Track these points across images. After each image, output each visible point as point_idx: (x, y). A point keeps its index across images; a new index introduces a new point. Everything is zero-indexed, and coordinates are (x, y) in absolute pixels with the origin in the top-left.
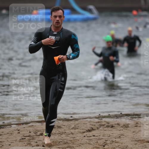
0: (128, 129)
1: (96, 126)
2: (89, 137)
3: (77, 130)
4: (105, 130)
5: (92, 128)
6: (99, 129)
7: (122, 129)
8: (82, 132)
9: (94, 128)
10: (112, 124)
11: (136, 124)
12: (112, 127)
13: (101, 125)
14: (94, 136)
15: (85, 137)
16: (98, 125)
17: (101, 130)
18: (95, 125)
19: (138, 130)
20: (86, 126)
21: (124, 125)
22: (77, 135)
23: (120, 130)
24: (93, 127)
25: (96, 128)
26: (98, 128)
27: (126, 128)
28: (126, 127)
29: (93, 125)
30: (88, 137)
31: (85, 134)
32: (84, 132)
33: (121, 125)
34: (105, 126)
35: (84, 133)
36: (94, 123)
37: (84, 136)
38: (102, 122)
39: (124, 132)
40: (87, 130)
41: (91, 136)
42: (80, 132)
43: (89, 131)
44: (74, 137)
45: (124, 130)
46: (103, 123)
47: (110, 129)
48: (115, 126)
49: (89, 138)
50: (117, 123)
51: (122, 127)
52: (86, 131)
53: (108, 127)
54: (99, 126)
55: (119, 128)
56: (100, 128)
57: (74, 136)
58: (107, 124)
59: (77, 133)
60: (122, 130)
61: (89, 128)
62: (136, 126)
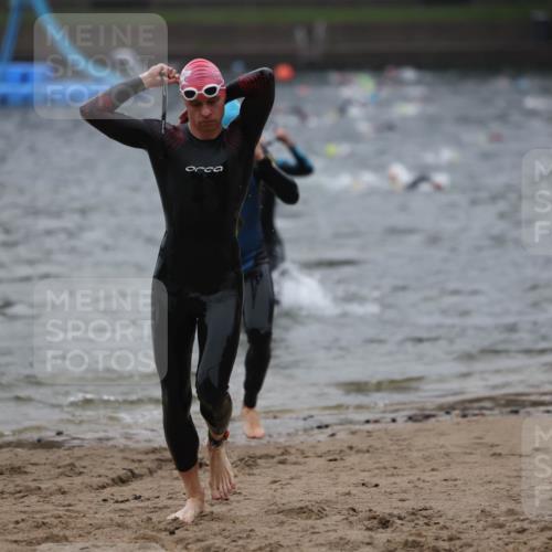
0: (255, 471)
1: (145, 463)
2: (122, 502)
3: (78, 480)
4: (177, 478)
5: (131, 471)
6: (155, 475)
8: (95, 487)
9: (136, 472)
11: (283, 454)
13: (161, 462)
14: (137, 498)
15: (107, 504)
16: (153, 461)
17: (163, 478)
18: (140, 461)
19: (287, 477)
20: (110, 466)
21: (241, 460)
22: (80, 496)
24: (132, 466)
25: (145, 471)
26: (151, 472)
27: (247, 470)
28: (249, 466)
29: (133, 461)
30: (117, 502)
31: (106, 493)
32: (104, 487)
35: (105, 490)
36: (139, 453)
37: (105, 500)
39: (241, 482)
40: (113, 480)
41: (127, 500)
42: (90, 487)
43: (122, 481)
44: (70, 505)
45: (241, 477)
49: (122, 506)
52: (110, 482)
54: (156, 463)
56: (160, 472)
57: (69, 499)
59: (80, 491)
61: (121, 473)
62: (283, 462)
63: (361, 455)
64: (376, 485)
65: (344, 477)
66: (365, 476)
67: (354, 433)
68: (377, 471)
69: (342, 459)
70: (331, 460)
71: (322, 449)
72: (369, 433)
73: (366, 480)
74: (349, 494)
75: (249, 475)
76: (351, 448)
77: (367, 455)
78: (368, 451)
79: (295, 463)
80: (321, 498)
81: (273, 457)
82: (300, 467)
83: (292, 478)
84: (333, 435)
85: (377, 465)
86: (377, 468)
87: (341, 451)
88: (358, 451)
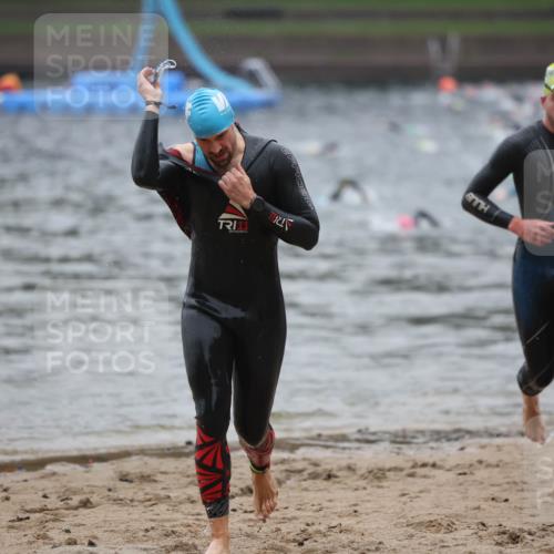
0: (385, 484)
2: (250, 512)
4: (306, 489)
6: (284, 485)
7: (362, 483)
10: (329, 467)
11: (413, 467)
12: (329, 477)
13: (291, 472)
15: (236, 514)
16: (282, 471)
17: (292, 488)
19: (416, 489)
20: (239, 476)
21: (370, 472)
23: (356, 489)
26: (280, 483)
27: (376, 483)
28: (378, 478)
30: (246, 512)
31: (235, 503)
32: (232, 496)
33: (360, 473)
34: (305, 474)
35: (233, 500)
37: (234, 510)
38: (294, 460)
39: (369, 494)
40: (242, 490)
43: (250, 491)
44: (199, 515)
45: (369, 490)
46: (299, 466)
47: (321, 483)
48: (339, 474)
49: (251, 516)
50: (344, 463)
51: (363, 477)
52: (239, 492)
53: (314, 476)
54: (284, 474)
55: (353, 481)
56: (288, 482)
57: (198, 509)
58: (311, 469)
60: (365, 488)
62: (412, 475)
63: (490, 469)
64: (506, 500)
65: (473, 491)
66: (494, 491)
67: (483, 447)
68: (506, 486)
69: (472, 474)
70: (460, 474)
71: (451, 462)
72: (499, 448)
73: (496, 495)
74: (478, 508)
75: (379, 487)
76: (480, 462)
77: (497, 470)
78: (498, 466)
79: (425, 477)
80: (451, 512)
81: (401, 470)
82: (430, 481)
83: (421, 492)
84: (462, 449)
85: (506, 480)
86: (508, 483)
87: (471, 465)
88: (488, 466)
